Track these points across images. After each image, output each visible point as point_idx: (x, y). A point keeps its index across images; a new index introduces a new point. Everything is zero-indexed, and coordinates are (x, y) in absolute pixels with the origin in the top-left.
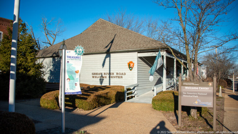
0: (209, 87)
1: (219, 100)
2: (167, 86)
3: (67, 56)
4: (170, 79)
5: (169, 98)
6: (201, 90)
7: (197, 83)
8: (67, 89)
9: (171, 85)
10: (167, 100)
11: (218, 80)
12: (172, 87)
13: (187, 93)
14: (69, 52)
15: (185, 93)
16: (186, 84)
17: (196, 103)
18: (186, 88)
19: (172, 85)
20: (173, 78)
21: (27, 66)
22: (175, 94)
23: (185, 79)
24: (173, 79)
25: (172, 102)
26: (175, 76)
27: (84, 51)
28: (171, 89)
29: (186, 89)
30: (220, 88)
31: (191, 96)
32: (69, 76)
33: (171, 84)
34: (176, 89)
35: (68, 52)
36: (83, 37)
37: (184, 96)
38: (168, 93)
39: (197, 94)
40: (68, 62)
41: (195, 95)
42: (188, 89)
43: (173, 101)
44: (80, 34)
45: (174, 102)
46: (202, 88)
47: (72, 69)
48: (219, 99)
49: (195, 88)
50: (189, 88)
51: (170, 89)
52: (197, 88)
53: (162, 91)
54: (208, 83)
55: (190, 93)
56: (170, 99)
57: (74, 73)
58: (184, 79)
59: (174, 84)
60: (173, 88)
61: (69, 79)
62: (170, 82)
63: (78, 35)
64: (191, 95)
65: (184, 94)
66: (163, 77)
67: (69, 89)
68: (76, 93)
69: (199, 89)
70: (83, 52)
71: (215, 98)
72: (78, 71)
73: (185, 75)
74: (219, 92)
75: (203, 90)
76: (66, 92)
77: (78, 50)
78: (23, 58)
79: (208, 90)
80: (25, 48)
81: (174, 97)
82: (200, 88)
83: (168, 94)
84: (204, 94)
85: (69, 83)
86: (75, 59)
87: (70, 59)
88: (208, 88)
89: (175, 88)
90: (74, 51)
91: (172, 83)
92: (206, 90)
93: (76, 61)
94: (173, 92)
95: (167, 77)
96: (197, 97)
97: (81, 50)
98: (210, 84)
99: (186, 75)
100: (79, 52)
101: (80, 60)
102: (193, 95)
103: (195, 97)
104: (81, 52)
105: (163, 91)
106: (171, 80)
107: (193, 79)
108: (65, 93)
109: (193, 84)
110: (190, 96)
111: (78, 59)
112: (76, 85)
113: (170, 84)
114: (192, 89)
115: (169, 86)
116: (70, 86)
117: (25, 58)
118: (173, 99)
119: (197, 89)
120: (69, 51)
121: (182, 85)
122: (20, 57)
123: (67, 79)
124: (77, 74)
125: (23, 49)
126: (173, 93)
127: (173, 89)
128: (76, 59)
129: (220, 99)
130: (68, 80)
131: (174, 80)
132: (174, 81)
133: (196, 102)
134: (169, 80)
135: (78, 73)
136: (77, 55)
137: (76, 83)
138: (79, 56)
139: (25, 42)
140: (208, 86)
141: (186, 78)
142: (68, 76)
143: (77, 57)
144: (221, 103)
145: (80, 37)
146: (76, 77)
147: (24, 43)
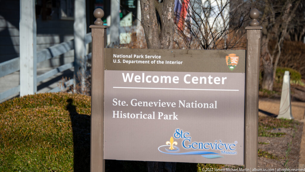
0: (230, 71)
1: (278, 135)
2: (39, 73)
4: (57, 38)
5: (50, 129)
6: (192, 85)
7: (174, 57)
9: (64, 68)
10: (39, 140)
11: (279, 46)
12: (68, 75)
13: (128, 102)
15: (123, 103)
16: (127, 59)
17: (172, 148)
18: (127, 77)
19: (68, 65)
20: (71, 32)
22: (78, 109)
23: (129, 40)
24: (69, 39)
25: (65, 144)
26: (80, 26)
28: (62, 89)
29: (128, 84)
30: (286, 78)
31: (150, 117)
33: (62, 62)
34: (84, 87)
37: (116, 115)
38: (44, 104)
39: (173, 105)
41: (167, 110)
42: (134, 84)
43: (70, 140)
45: (71, 147)
46: (195, 80)
48: (277, 131)
49: (165, 78)
50: (137, 78)
51: (58, 88)
52: (176, 79)
53: (18, 96)
54: (225, 56)
55: (145, 104)
56: (55, 131)
58: (125, 38)
59: (75, 64)
60: (72, 82)
62: (56, 53)
64: (147, 110)
65: (118, 108)
66: (18, 28)
69: (181, 83)
71: (252, 122)
73: (128, 20)
74: (279, 98)
75: (203, 86)
79: (220, 86)
81: (74, 125)
82: (189, 79)
83: (46, 108)
84: (205, 105)
88: (223, 79)
89: (78, 82)
91: (66, 60)
92: (214, 86)
94: (70, 101)
95: (41, 30)
96: (175, 118)
98: (234, 59)
99: (134, 18)
102: (157, 109)
103: (166, 117)
105: (22, 95)
106: (62, 41)
107: (160, 37)
109: (157, 59)
110: (143, 117)
113: (56, 62)
114: (152, 85)
115: (51, 74)
118: (70, 131)
119: (172, 85)
121: (110, 65)
126: (70, 106)
127: (71, 88)
129: (283, 130)
131: (73, 41)
132: (73, 47)
133: (172, 144)
134: (52, 43)
140: (223, 69)
141: (134, 36)
144: (285, 148)
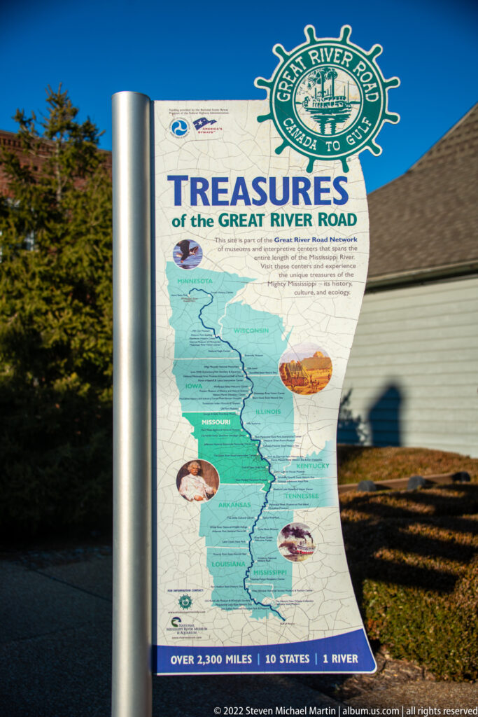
3: (177, 180)
8: (185, 603)
14: (200, 124)
21: (100, 354)
27: (384, 98)
32: (201, 433)
35: (179, 129)
36: (417, 189)
40: (186, 250)
44: (401, 178)
47: (240, 342)
57: (264, 396)
61: (201, 469)
63: (393, 183)
67: (201, 601)
68: (304, 658)
70: (370, 110)
72: (324, 363)
76: (166, 638)
77: (306, 91)
78: (77, 311)
80: (86, 259)
85: (210, 529)
86: (269, 208)
87: (213, 212)
90: (263, 107)
93: (287, 231)
97: (345, 85)
100: (330, 112)
101: (341, 220)
104: (354, 112)
108: (151, 655)
111: (314, 210)
112: (295, 553)
116: (216, 562)
117: (87, 309)
120: (191, 109)
122: (63, 304)
123: (183, 472)
124: (300, 400)
125: (80, 259)
128: (289, 209)
130: (189, 480)
135: (315, 387)
136: (293, 164)
137: (298, 518)
138: (328, 168)
139: (85, 222)
142: (187, 428)
143: (297, 189)
145: (402, 190)
146: (289, 439)
147: (83, 228)
